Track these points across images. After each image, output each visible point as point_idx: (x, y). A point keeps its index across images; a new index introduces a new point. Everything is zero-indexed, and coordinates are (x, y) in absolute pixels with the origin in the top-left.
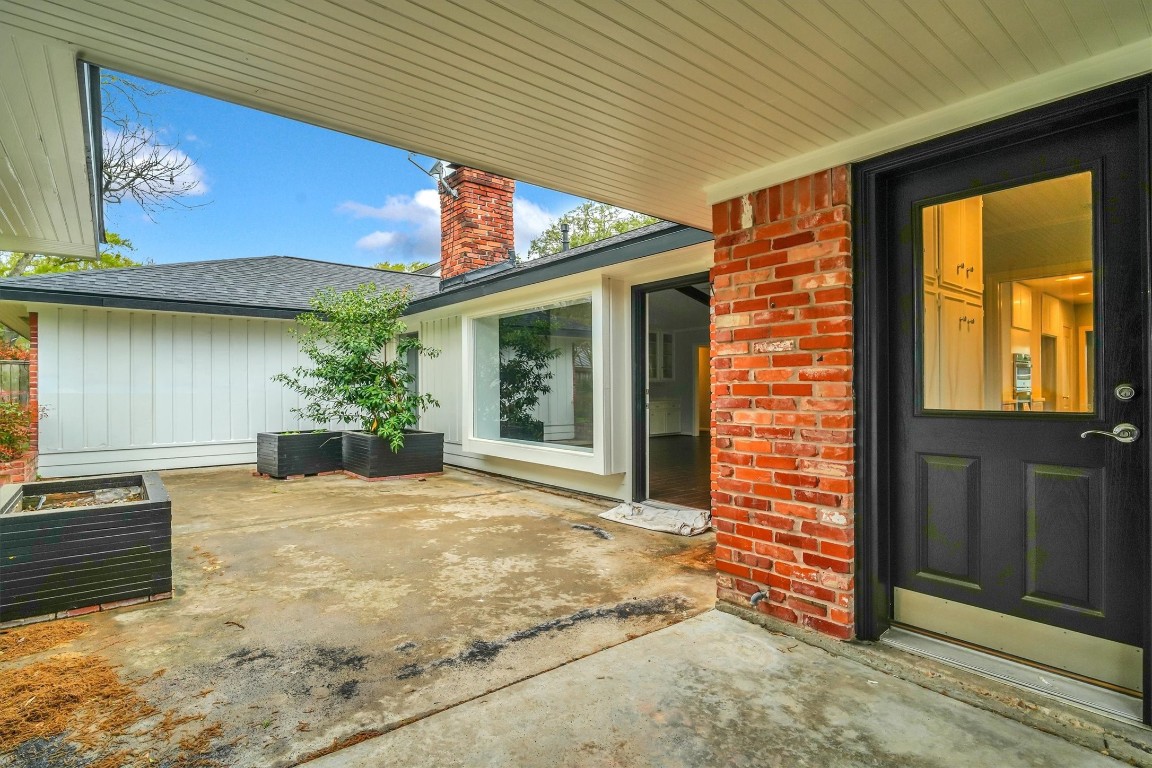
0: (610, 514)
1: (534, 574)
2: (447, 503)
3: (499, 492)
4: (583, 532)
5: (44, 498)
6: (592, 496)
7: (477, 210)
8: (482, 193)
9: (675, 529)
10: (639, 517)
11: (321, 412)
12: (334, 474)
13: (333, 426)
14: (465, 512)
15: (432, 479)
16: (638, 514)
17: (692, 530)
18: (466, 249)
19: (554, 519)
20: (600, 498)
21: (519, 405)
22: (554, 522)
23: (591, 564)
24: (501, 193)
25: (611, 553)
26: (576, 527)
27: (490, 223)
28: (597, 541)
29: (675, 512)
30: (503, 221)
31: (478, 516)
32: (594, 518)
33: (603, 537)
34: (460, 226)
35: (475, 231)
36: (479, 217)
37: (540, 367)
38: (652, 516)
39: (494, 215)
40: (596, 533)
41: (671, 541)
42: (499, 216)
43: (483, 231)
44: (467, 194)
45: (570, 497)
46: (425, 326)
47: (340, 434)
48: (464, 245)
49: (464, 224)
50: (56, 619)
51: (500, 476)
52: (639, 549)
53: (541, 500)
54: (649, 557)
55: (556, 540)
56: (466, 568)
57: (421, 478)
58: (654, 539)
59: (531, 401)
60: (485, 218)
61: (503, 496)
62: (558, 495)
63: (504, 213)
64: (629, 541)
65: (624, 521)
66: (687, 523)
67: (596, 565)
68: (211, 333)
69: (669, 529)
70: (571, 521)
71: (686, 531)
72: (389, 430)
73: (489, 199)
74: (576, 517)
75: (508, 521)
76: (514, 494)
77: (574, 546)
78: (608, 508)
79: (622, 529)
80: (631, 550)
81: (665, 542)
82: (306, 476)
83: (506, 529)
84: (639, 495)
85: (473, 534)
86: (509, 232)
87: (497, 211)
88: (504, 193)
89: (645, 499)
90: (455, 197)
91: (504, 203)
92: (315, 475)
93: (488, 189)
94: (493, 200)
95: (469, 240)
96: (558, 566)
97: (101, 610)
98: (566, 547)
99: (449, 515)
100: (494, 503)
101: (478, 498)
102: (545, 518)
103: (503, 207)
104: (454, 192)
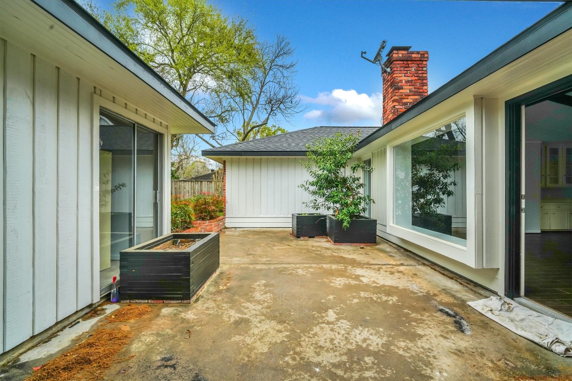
0: (478, 305)
1: (375, 354)
2: (362, 268)
3: (402, 265)
4: (445, 317)
5: (179, 240)
6: (470, 282)
7: (402, 77)
8: (405, 66)
9: (545, 342)
10: (508, 314)
11: (317, 204)
12: (322, 238)
13: (322, 211)
14: (368, 276)
15: (368, 248)
16: (507, 311)
17: (567, 350)
18: (395, 104)
19: (428, 297)
20: (476, 285)
21: (428, 203)
22: (425, 302)
23: (431, 359)
24: (418, 62)
25: (459, 353)
26: (441, 310)
27: (410, 84)
28: (452, 332)
29: (551, 319)
30: (420, 82)
31: (374, 282)
32: (463, 304)
33: (461, 329)
34: (391, 90)
35: (401, 91)
36: (404, 81)
37: (445, 177)
38: (523, 317)
39: (414, 78)
40: (456, 322)
41: (536, 355)
42: (417, 78)
43: (406, 90)
44: (395, 69)
45: (452, 278)
46: (374, 155)
47: (325, 216)
48: (394, 101)
49: (393, 88)
50: (148, 303)
51: (410, 252)
52: (493, 356)
53: (427, 277)
54: (500, 371)
55: (416, 320)
56: (332, 330)
57: (362, 246)
58: (515, 347)
59: (438, 201)
60: (407, 82)
61: (402, 268)
62: (444, 274)
63: (421, 75)
64: (486, 341)
65: (489, 315)
66: (562, 338)
67: (436, 363)
68: (281, 165)
69: (537, 340)
70: (441, 303)
71: (559, 349)
72: (342, 217)
73: (410, 69)
74: (447, 299)
75: (389, 291)
76: (411, 268)
77: (428, 331)
78: (481, 296)
79: (485, 324)
80: (482, 355)
81: (527, 355)
82: (309, 237)
83: (384, 298)
84: (512, 290)
85: (360, 298)
86: (425, 87)
87: (416, 75)
88: (421, 62)
89: (519, 296)
90: (389, 73)
91: (421, 69)
92: (314, 237)
93: (409, 62)
94: (413, 68)
95: (396, 98)
96: (401, 352)
97: (163, 303)
98: (420, 331)
99: (357, 277)
100: (392, 273)
101: (384, 267)
102: (421, 294)
103: (420, 72)
104: (389, 70)
